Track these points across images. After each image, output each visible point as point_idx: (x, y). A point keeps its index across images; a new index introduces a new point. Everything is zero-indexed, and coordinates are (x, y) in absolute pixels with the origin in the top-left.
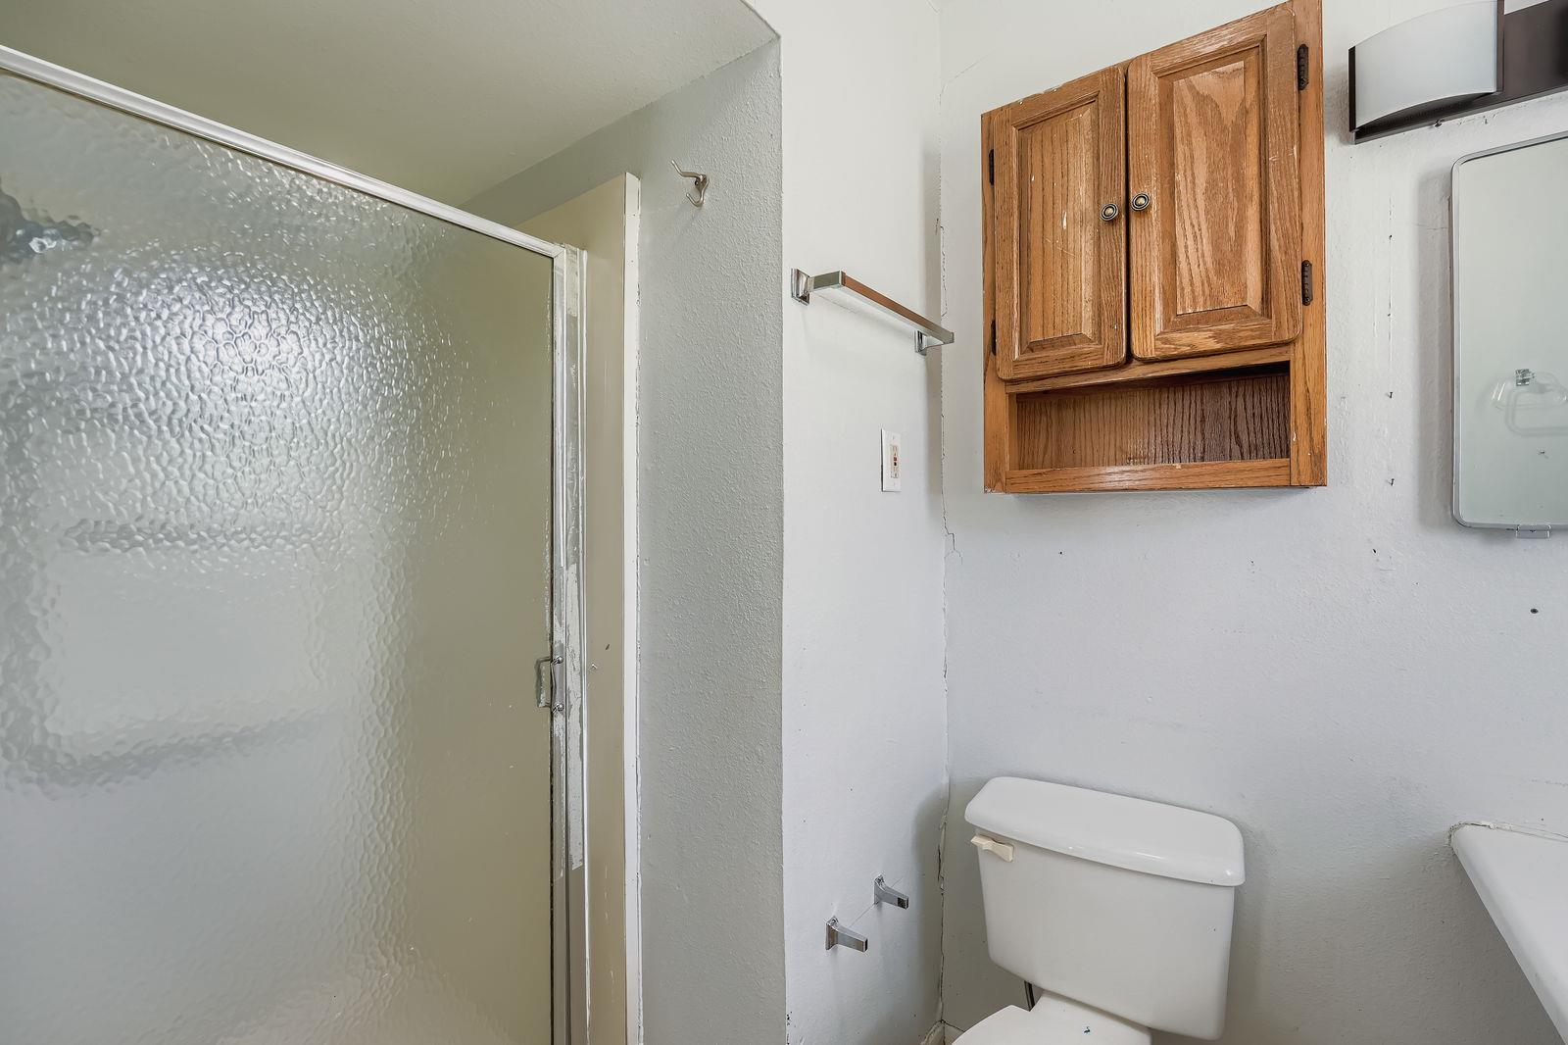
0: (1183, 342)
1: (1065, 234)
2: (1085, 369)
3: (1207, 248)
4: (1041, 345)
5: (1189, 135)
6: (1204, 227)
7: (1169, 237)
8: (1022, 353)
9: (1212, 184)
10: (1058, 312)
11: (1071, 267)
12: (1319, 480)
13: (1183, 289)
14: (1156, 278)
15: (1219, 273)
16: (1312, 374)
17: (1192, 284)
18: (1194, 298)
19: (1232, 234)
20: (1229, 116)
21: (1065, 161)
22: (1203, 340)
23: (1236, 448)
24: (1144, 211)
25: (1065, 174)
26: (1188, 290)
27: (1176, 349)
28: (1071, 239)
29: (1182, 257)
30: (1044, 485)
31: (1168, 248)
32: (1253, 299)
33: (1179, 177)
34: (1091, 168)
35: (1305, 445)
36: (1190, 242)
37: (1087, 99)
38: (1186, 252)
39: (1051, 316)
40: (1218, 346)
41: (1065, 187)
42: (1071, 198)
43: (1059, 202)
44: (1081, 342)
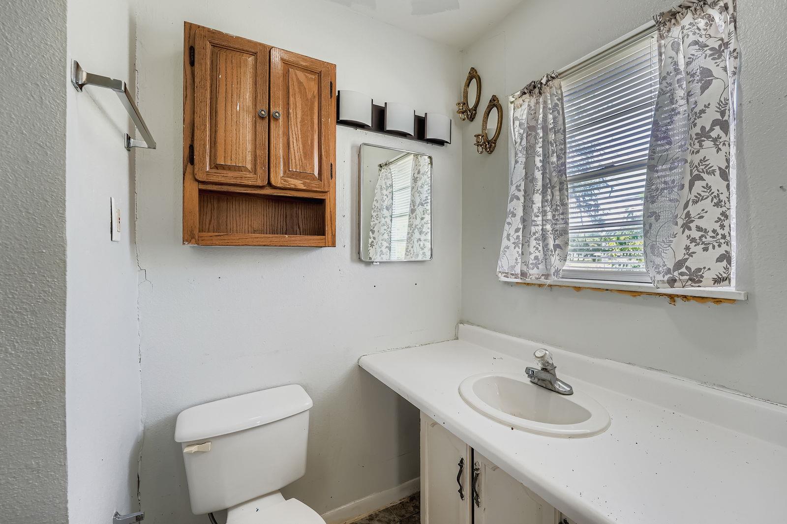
0: (292, 183)
1: (238, 113)
2: (248, 185)
3: (301, 146)
4: (223, 167)
5: (295, 94)
6: (299, 134)
7: (287, 135)
8: (211, 168)
9: (303, 120)
10: (234, 152)
11: (241, 131)
12: (334, 245)
13: (292, 160)
14: (281, 153)
15: (305, 157)
16: (332, 205)
17: (295, 159)
18: (296, 165)
19: (310, 144)
20: (310, 96)
21: (238, 77)
22: (299, 184)
23: (298, 230)
24: (276, 119)
25: (239, 83)
26: (294, 161)
27: (289, 185)
28: (241, 117)
29: (291, 146)
30: (222, 241)
31: (286, 140)
32: (316, 173)
33: (291, 111)
34: (251, 86)
35: (330, 232)
36: (295, 141)
37: (251, 52)
38: (293, 144)
39: (229, 153)
40: (304, 188)
41: (238, 90)
42: (241, 95)
43: (235, 96)
44: (245, 171)
